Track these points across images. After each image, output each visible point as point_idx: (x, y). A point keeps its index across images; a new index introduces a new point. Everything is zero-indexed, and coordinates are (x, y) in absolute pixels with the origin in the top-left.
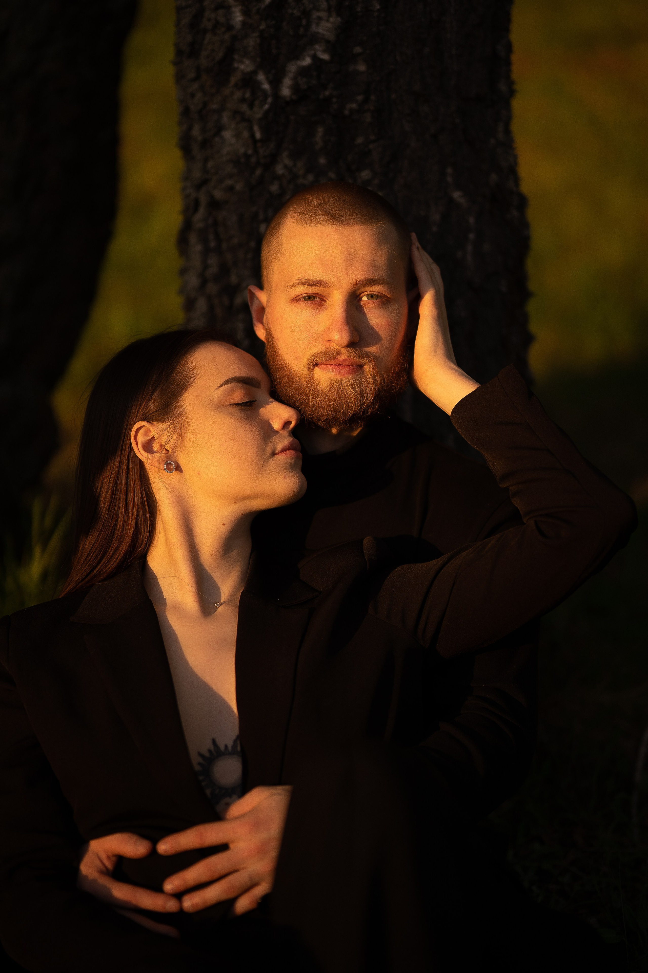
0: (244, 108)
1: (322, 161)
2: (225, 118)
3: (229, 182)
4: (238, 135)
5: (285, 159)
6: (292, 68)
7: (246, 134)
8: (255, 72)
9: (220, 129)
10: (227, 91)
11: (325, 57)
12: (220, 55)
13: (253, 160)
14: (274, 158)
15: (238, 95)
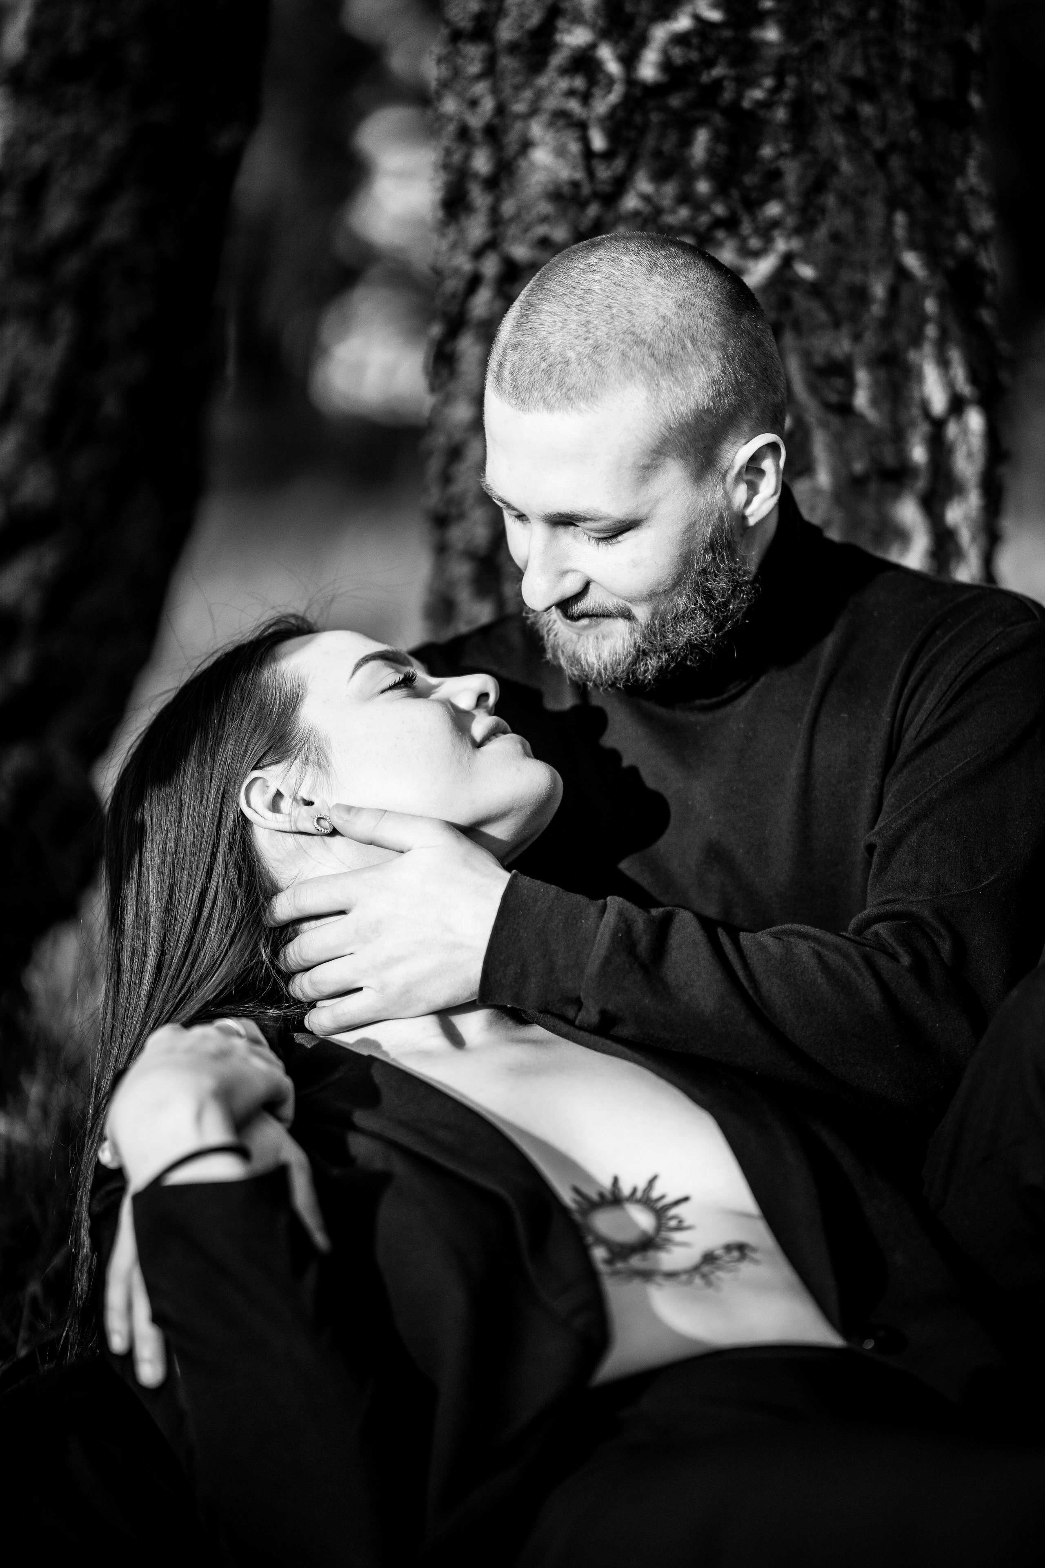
0: (574, 106)
1: (703, 187)
2: (536, 129)
3: (541, 230)
4: (560, 152)
5: (643, 184)
6: (660, 33)
7: (574, 147)
8: (593, 46)
9: (526, 145)
10: (543, 81)
11: (715, 16)
12: (535, 20)
13: (586, 190)
14: (621, 184)
15: (563, 84)
